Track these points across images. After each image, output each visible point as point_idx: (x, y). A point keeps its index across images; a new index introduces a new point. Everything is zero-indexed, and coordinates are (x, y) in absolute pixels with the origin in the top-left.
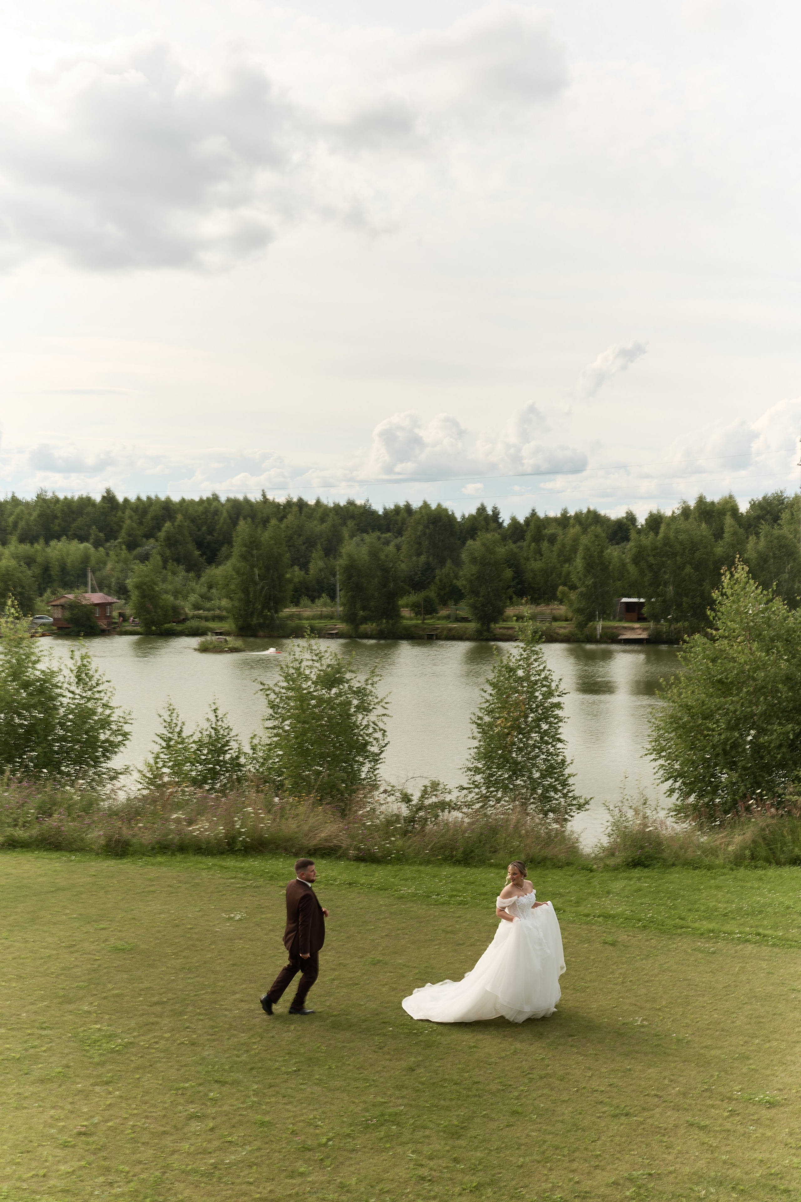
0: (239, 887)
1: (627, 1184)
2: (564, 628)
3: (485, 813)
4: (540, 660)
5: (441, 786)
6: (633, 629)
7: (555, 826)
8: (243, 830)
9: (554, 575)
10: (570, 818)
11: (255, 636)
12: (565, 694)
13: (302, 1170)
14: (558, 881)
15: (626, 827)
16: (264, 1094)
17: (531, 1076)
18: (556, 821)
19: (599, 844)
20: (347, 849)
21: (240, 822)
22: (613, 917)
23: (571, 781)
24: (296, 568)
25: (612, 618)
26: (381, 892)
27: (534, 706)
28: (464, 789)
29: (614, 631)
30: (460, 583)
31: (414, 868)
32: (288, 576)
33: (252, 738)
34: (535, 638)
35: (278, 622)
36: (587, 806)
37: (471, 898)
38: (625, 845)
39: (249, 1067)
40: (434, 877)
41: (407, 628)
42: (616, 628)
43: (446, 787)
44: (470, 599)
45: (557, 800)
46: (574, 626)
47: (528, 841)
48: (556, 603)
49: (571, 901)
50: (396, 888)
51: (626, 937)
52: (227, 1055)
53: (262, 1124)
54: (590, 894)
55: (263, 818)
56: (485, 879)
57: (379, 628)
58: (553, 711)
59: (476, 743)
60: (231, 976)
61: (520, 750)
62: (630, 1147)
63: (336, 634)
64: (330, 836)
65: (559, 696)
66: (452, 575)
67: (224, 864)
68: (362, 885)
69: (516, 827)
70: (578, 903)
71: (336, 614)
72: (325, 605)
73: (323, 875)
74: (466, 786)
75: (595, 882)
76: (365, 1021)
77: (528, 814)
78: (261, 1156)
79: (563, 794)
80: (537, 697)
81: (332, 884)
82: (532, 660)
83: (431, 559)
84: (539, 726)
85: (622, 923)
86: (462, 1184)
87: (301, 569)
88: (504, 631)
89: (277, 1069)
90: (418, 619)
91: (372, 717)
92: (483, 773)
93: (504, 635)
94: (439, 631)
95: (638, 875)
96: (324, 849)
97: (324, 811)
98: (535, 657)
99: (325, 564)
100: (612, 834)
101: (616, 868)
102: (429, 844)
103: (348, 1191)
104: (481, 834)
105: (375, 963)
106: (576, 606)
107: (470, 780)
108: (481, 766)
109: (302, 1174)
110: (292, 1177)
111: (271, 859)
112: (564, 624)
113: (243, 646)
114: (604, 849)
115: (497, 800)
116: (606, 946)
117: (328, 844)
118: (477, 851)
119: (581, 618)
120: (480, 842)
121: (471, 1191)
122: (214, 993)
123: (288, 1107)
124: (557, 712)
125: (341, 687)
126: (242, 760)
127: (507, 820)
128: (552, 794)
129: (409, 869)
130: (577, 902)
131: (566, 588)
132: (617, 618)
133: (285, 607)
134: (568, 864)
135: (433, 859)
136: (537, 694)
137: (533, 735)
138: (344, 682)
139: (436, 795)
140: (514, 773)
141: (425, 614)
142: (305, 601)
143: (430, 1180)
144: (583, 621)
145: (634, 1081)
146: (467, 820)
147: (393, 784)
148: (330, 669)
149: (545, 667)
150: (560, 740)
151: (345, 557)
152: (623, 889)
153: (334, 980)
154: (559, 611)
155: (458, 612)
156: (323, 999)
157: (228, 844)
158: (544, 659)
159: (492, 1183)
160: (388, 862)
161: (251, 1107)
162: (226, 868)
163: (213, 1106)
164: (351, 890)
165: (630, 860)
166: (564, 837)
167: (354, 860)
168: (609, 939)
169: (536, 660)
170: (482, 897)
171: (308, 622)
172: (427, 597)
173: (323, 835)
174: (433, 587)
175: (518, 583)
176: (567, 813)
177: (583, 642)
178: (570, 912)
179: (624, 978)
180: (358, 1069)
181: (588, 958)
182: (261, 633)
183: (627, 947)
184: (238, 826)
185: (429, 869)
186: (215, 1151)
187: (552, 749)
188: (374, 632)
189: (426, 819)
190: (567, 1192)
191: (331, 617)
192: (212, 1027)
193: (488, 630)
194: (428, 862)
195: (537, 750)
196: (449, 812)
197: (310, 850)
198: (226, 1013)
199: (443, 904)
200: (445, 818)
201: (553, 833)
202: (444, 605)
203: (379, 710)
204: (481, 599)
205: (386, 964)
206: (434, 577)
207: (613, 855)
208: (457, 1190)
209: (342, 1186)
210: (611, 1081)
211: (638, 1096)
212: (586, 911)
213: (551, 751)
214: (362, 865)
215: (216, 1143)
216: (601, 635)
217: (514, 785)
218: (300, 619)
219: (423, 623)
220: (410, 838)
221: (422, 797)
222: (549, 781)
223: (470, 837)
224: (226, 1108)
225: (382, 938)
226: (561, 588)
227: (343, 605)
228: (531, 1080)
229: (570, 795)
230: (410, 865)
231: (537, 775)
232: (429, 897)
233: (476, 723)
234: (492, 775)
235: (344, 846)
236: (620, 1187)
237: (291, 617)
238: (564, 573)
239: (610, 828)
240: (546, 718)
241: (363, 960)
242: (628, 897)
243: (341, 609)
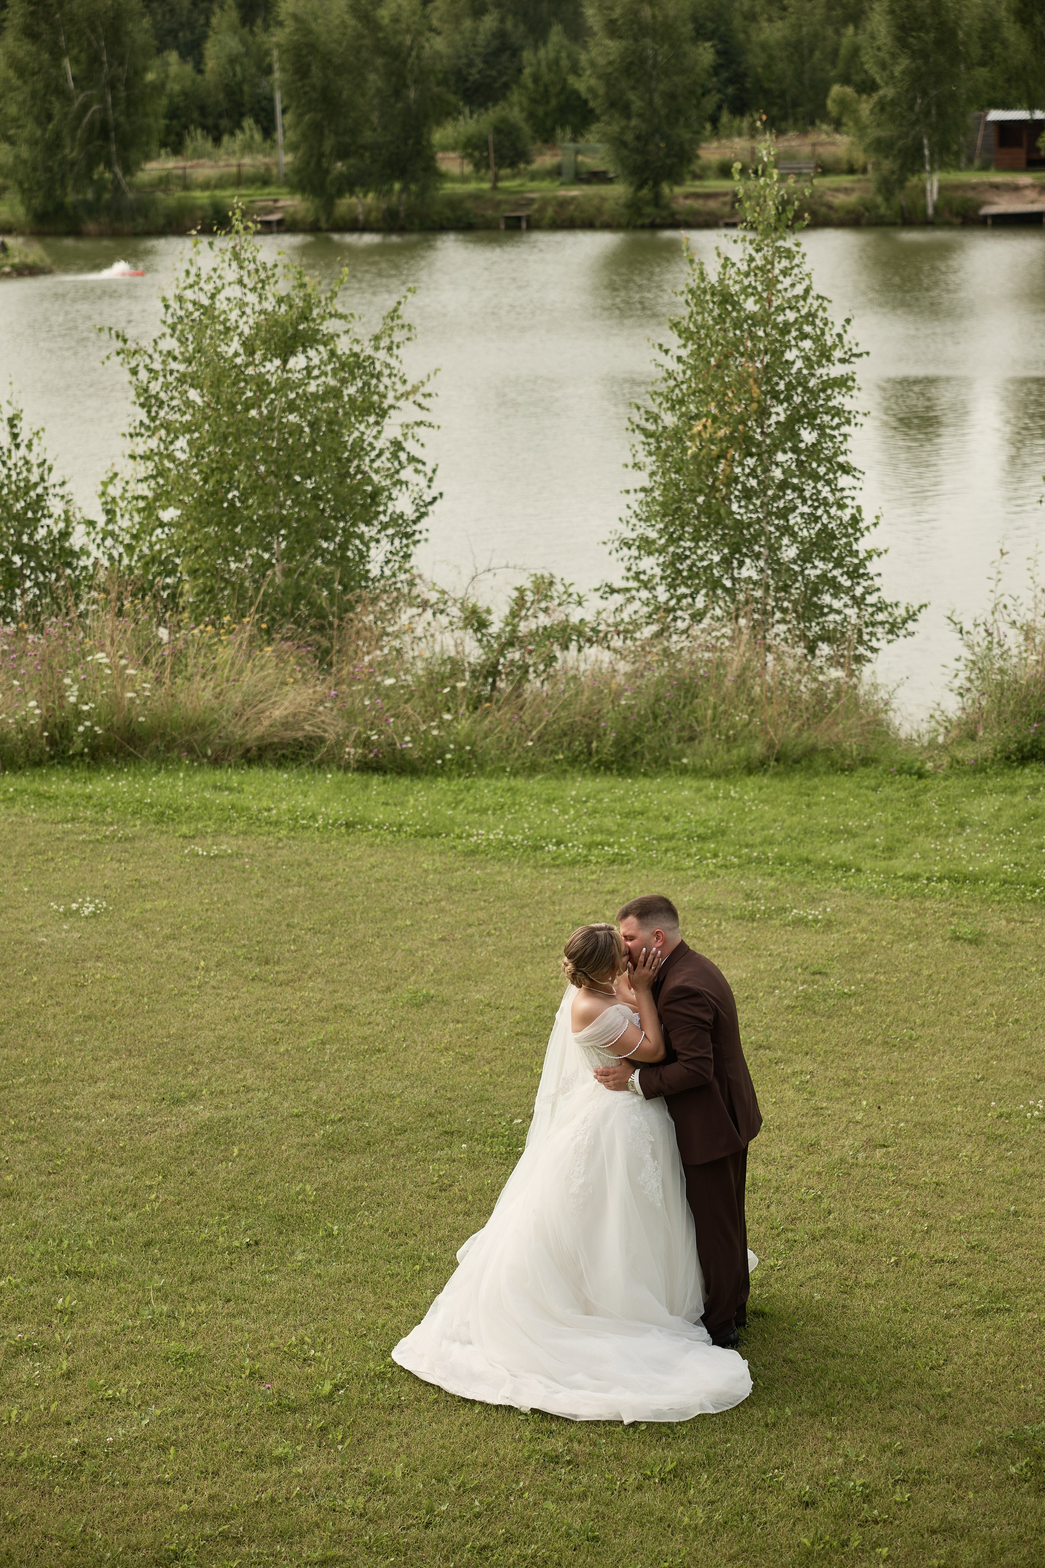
0: (84, 841)
1: (1012, 1449)
2: (847, 191)
3: (666, 650)
4: (796, 271)
5: (559, 588)
6: (1016, 189)
7: (836, 673)
8: (85, 708)
9: (817, 54)
10: (868, 654)
11: (77, 233)
12: (859, 355)
13: (279, 1451)
14: (841, 802)
15: (1002, 671)
16: (181, 1296)
17: (790, 1235)
18: (834, 661)
19: (937, 714)
20: (339, 744)
21: (75, 687)
22: (974, 879)
23: (872, 568)
24: (173, 57)
25: (963, 159)
26: (425, 841)
27: (782, 386)
28: (613, 591)
29: (971, 194)
30: (581, 85)
31: (499, 784)
32: (150, 77)
33: (105, 484)
34: (783, 217)
35: (131, 196)
36: (910, 626)
37: (637, 848)
38: (1000, 714)
39: (141, 1239)
40: (549, 801)
41: (454, 203)
42: (974, 187)
43: (571, 590)
44: (609, 123)
45: (839, 612)
46: (872, 186)
47: (770, 711)
48: (825, 127)
49: (874, 847)
50: (457, 831)
51: (1004, 922)
52: (89, 1216)
53: (182, 1359)
54: (918, 829)
55: (132, 679)
56: (670, 802)
57: (384, 206)
58: (828, 398)
59: (642, 479)
60: (83, 1043)
61: (748, 494)
62: (1019, 1375)
63: (280, 222)
64: (295, 715)
65: (842, 361)
66: (565, 63)
67: (43, 788)
68: (378, 826)
69: (741, 680)
70: (890, 851)
71: (275, 171)
72: (248, 147)
73: (284, 806)
74: (619, 584)
75: (930, 801)
76: (402, 1131)
77: (769, 649)
78: (185, 1427)
79: (853, 597)
80: (790, 364)
81: (304, 827)
82: (776, 271)
83: (509, 25)
84: (796, 437)
85: (995, 892)
86: (641, 1466)
87: (183, 56)
88: (698, 204)
89: (207, 1242)
90: (481, 180)
91: (392, 429)
92: (661, 551)
93: (696, 213)
94: (535, 206)
95: (1031, 782)
96: (283, 745)
97: (280, 657)
98: (785, 263)
99: (243, 42)
100: (968, 690)
101: (979, 768)
102: (534, 726)
103: (386, 1491)
104: (658, 700)
105: (419, 1003)
106: (874, 133)
107: (629, 569)
108: (653, 535)
109: (280, 1461)
110: (258, 1467)
111: (156, 773)
112: (845, 180)
113: (48, 261)
114: (949, 725)
115: (693, 617)
116: (959, 945)
117: (289, 734)
118: (647, 738)
119: (888, 165)
120: (656, 717)
121: (663, 1480)
122: (47, 1081)
123: (237, 1322)
124: (838, 400)
125: (311, 353)
126: (77, 540)
127: (721, 664)
128: (827, 599)
129: (487, 786)
130: (890, 849)
131: (849, 90)
132: (977, 163)
133: (148, 158)
134: (866, 762)
135: (543, 761)
136: (789, 356)
137: (780, 457)
138: (317, 341)
139: (546, 610)
140: (735, 549)
141: (500, 166)
142: (198, 139)
143: (569, 1462)
144: (893, 172)
145: (1024, 1239)
146: (624, 667)
147: (442, 585)
148: (284, 308)
149: (807, 291)
150: (846, 469)
151: (290, 25)
152: (997, 816)
153: (323, 1043)
154: (832, 149)
155: (580, 158)
156: (302, 1087)
157: (51, 741)
158: (806, 268)
159: (708, 1463)
160: (437, 772)
161: (153, 1324)
162: (49, 798)
163: (68, 1325)
164: (351, 838)
165: (1013, 746)
166: (855, 701)
167: (357, 770)
168: (966, 929)
169: (785, 273)
170: (665, 845)
171: (207, 194)
172: (504, 120)
173: (277, 713)
174: (515, 96)
175: (730, 81)
176: (861, 641)
177: (892, 224)
178: (873, 871)
179: (1001, 1016)
180: (393, 1235)
181: (918, 974)
182: (91, 227)
183: (1008, 945)
184: (72, 699)
185: (536, 784)
186: (78, 1420)
187: (825, 492)
188: (374, 215)
189: (525, 669)
190: (877, 1473)
191: (264, 180)
192: (50, 1157)
193: (657, 200)
194: (533, 769)
195: (790, 495)
196: (580, 650)
197: (248, 750)
198: (79, 1124)
199: (573, 863)
200: (570, 663)
201: (830, 693)
202: (546, 141)
203: (407, 412)
204: (634, 122)
205: (445, 1003)
206: (520, 71)
207: (972, 737)
208: (632, 1479)
209: (372, 1481)
210: (974, 1239)
211: (1036, 1269)
212: (910, 869)
213: (824, 494)
214: (375, 781)
215: (81, 1404)
216: (936, 208)
217: (734, 579)
218: (186, 187)
219: (495, 188)
220: (487, 713)
221: (514, 614)
222: (817, 568)
223: (629, 707)
224: (96, 1328)
225: (432, 944)
226: (836, 90)
227: (293, 147)
228: (791, 1244)
229: (871, 599)
230: (490, 775)
231: (789, 553)
232: (537, 848)
233: (644, 431)
234: (682, 558)
235: (330, 736)
236: (994, 1459)
237: (164, 182)
238: (843, 52)
239: (963, 675)
240: (812, 415)
241: (388, 996)
242: (1007, 832)
243: (287, 158)
